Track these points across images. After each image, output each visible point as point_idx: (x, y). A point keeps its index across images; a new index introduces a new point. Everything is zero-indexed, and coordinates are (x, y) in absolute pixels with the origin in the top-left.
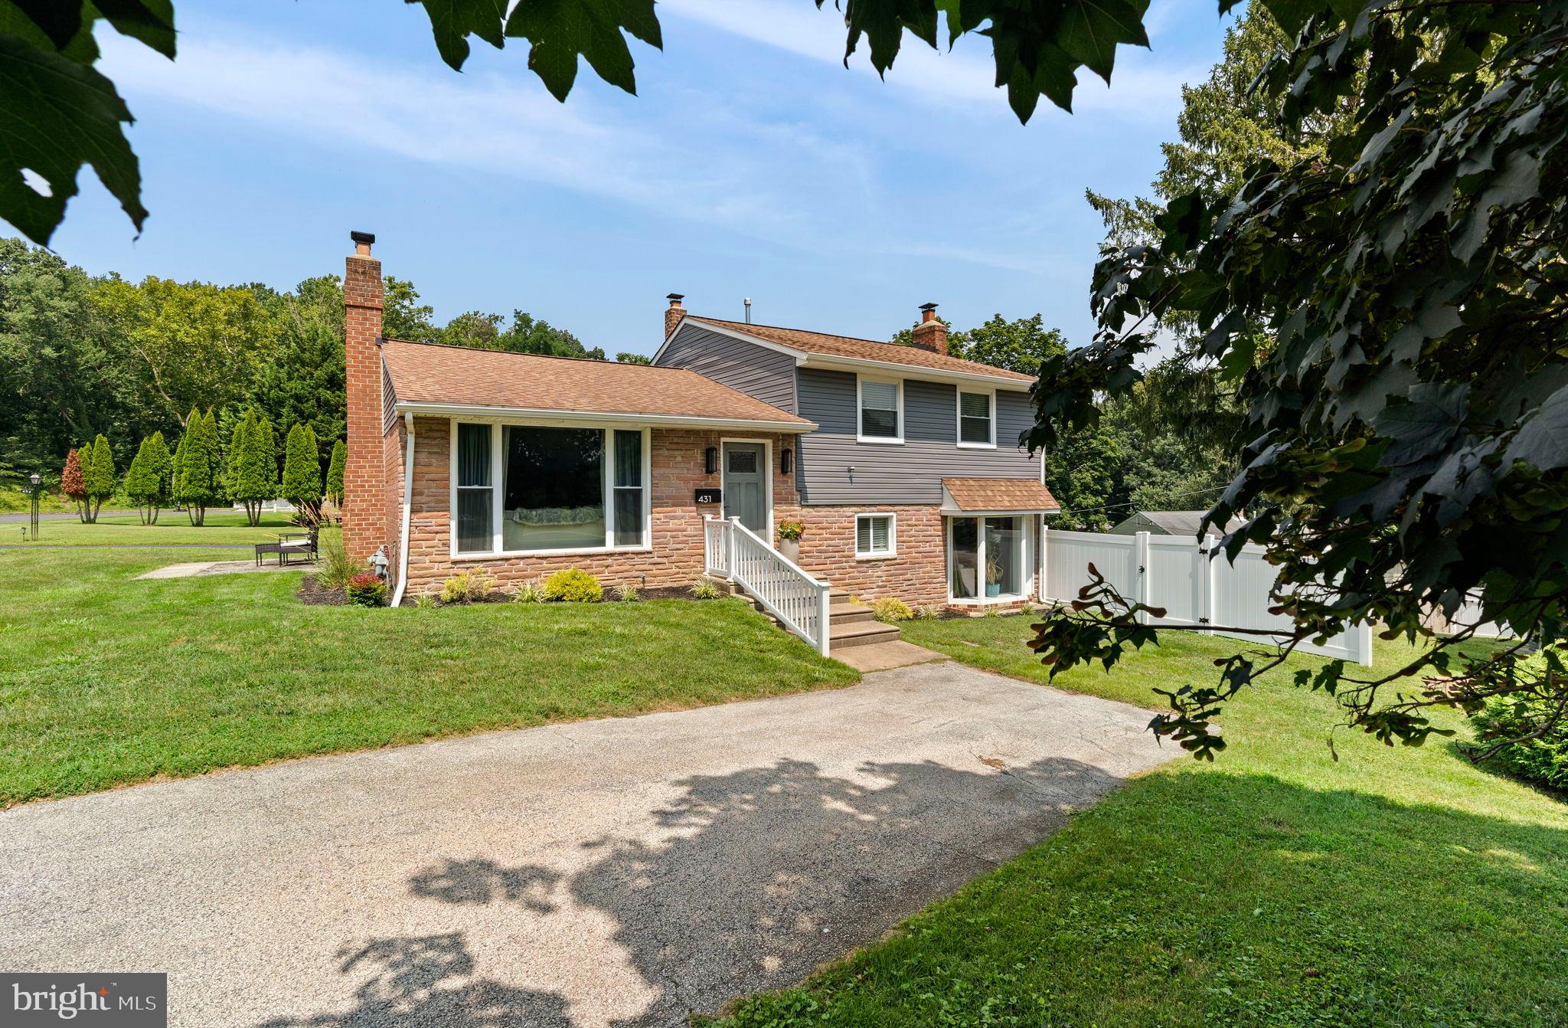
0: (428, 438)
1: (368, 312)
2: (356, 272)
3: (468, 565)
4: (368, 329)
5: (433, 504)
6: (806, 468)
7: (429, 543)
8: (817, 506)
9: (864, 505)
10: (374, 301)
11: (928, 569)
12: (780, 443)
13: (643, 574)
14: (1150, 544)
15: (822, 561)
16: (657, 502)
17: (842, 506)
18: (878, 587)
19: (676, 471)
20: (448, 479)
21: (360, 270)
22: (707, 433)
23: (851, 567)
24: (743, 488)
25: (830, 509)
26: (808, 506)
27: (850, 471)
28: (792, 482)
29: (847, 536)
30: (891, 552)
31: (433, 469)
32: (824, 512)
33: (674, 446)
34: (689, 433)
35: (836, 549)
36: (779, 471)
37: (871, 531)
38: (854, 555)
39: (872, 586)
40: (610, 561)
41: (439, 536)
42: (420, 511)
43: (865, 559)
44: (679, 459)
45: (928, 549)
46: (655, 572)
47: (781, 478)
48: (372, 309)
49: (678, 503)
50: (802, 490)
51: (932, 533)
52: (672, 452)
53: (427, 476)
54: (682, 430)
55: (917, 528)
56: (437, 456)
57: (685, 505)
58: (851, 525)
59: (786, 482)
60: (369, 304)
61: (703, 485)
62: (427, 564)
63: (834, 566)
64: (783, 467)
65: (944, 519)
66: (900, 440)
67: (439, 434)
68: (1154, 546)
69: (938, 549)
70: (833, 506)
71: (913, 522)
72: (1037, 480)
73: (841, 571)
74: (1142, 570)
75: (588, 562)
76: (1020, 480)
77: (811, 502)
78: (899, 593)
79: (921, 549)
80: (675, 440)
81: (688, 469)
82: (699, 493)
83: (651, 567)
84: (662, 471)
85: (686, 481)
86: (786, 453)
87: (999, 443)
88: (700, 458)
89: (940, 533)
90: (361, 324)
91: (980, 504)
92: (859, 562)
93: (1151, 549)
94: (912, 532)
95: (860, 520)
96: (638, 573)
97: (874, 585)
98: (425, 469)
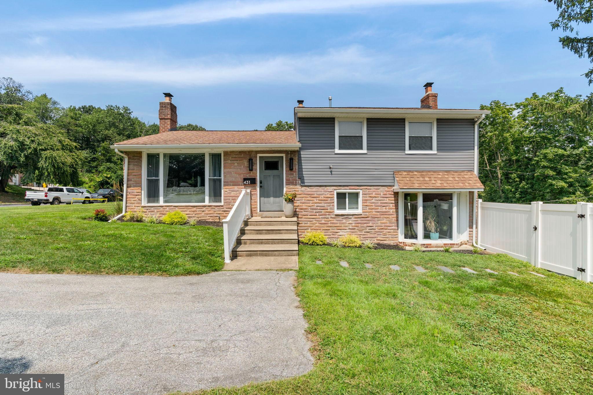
0: (133, 159)
1: (166, 121)
2: (162, 107)
3: (147, 208)
4: (166, 126)
5: (135, 184)
6: (303, 167)
7: (134, 199)
8: (311, 186)
9: (340, 186)
10: (167, 116)
11: (384, 221)
12: (289, 155)
13: (218, 215)
14: (542, 211)
15: (314, 214)
16: (227, 184)
17: (326, 186)
18: (349, 229)
19: (235, 170)
20: (141, 175)
21: (164, 106)
22: (250, 152)
23: (331, 218)
24: (272, 178)
25: (318, 188)
26: (305, 186)
27: (330, 168)
28: (296, 175)
29: (329, 201)
30: (359, 211)
31: (135, 171)
32: (315, 189)
33: (233, 159)
34: (241, 152)
35: (322, 208)
36: (288, 169)
37: (347, 199)
38: (334, 212)
39: (345, 228)
40: (204, 209)
41: (137, 197)
42: (130, 187)
43: (340, 214)
44: (236, 164)
45: (384, 210)
46: (225, 214)
47: (290, 172)
48: (167, 119)
49: (235, 184)
50: (301, 178)
51: (387, 201)
52: (232, 162)
53: (133, 174)
54: (237, 152)
55: (377, 199)
56: (136, 166)
57: (239, 185)
58: (332, 196)
59: (293, 174)
60: (166, 117)
61: (248, 176)
62: (133, 207)
63: (321, 217)
64: (291, 168)
65: (396, 194)
66: (364, 151)
67: (137, 158)
68: (544, 212)
69: (391, 211)
70: (320, 186)
71: (374, 195)
72: (472, 171)
73: (325, 219)
74: (536, 229)
75: (195, 209)
76: (456, 172)
77: (306, 184)
78: (363, 233)
79: (379, 210)
80: (234, 156)
81: (240, 169)
82: (245, 179)
83: (223, 212)
84: (228, 170)
85: (240, 174)
86: (291, 160)
87: (438, 150)
88: (246, 163)
89: (393, 202)
90: (164, 125)
91: (417, 185)
92: (337, 215)
93: (542, 214)
94: (373, 201)
95: (338, 194)
96: (217, 215)
97: (347, 228)
98: (132, 171)
